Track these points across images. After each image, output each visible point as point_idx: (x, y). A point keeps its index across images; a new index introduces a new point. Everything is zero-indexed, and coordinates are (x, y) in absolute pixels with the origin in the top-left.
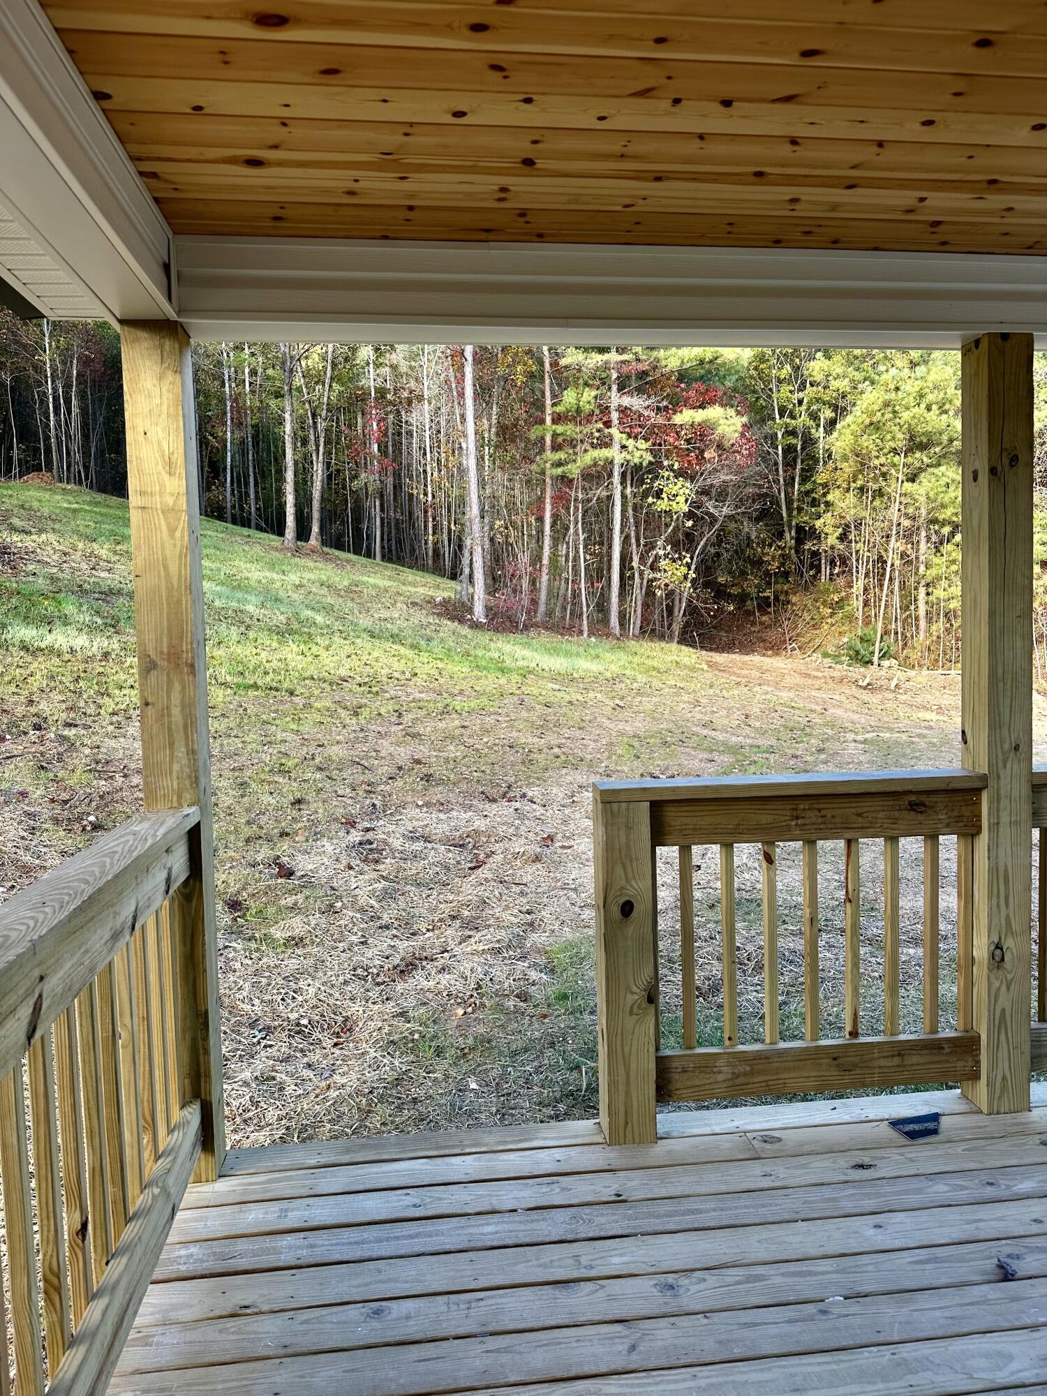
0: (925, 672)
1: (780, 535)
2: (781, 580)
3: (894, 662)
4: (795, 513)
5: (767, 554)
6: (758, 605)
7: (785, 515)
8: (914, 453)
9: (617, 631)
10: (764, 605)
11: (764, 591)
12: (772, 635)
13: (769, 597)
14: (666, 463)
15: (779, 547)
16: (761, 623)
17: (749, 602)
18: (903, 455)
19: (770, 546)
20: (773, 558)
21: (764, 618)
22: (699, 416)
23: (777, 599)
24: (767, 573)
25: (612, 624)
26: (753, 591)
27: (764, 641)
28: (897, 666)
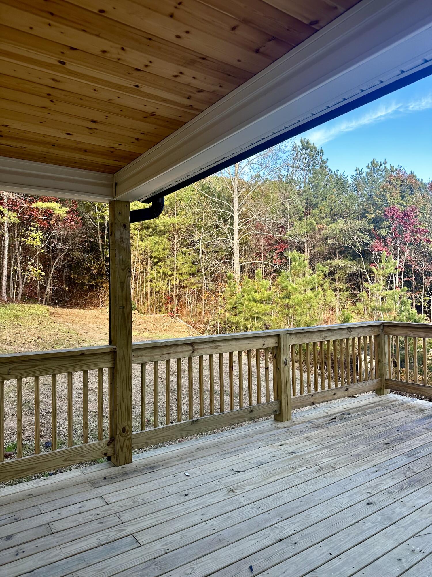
0: (149, 315)
1: (98, 259)
2: (99, 277)
3: (136, 311)
4: (105, 250)
5: (93, 266)
6: (89, 287)
7: (101, 251)
8: (143, 230)
9: (5, 299)
10: (91, 288)
11: (91, 282)
12: (94, 301)
13: (93, 284)
14: (32, 224)
15: (98, 264)
16: (90, 295)
17: (85, 286)
18: (139, 231)
19: (94, 263)
20: (95, 268)
21: (91, 293)
22: (46, 205)
23: (97, 285)
24: (93, 275)
25: (3, 295)
26: (86, 282)
27: (91, 303)
28: (138, 313)
